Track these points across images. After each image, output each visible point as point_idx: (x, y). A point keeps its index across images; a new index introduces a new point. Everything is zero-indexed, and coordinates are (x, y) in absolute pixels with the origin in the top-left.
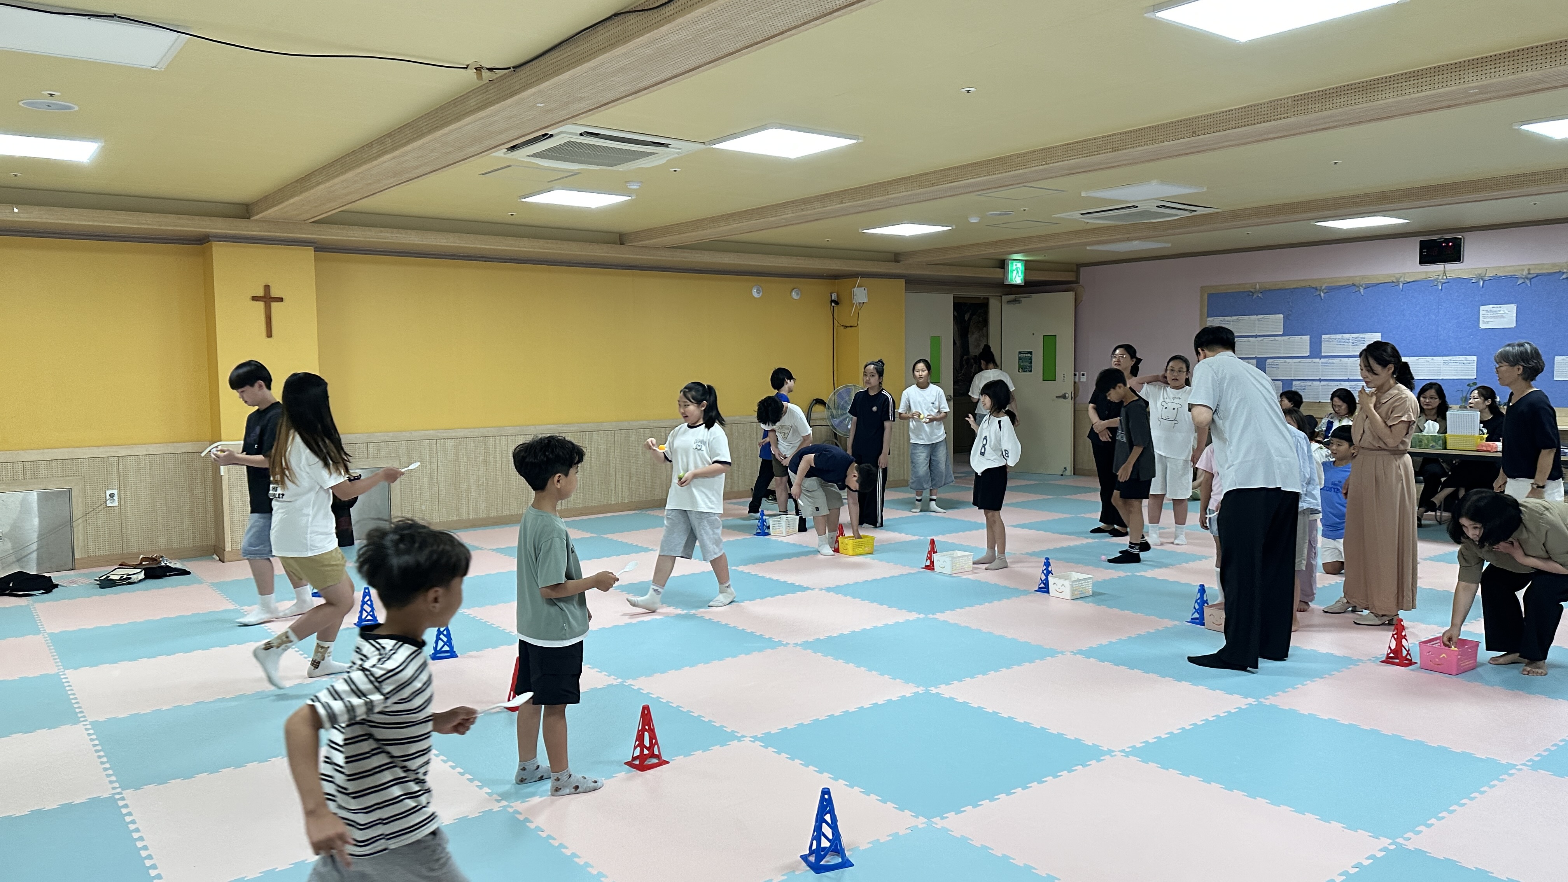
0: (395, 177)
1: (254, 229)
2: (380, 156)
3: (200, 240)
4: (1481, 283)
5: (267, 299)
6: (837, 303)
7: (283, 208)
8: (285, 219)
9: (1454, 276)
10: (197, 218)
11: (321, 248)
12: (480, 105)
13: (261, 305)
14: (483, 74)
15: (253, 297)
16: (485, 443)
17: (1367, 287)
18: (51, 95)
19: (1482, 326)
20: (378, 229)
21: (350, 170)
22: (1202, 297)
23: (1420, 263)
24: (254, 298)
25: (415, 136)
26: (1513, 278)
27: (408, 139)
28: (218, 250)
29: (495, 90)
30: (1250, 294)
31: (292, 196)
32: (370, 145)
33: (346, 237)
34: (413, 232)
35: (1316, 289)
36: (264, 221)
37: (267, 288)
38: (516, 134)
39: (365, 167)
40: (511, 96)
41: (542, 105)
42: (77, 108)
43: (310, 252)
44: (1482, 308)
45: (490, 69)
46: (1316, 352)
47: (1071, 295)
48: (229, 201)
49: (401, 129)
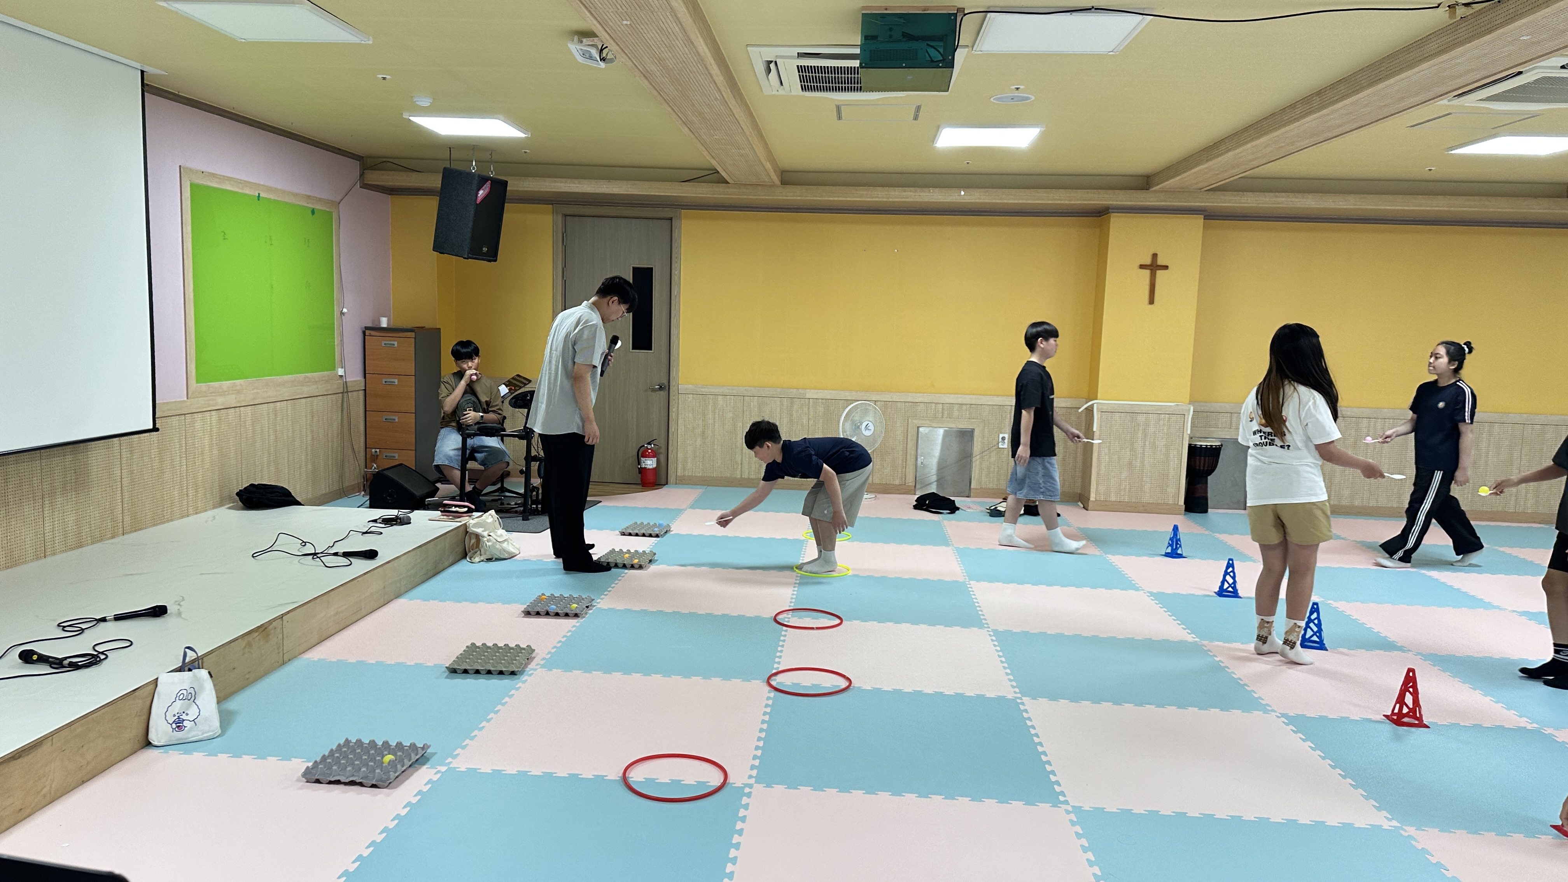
0: (1311, 138)
1: (1151, 200)
2: (1304, 117)
3: (1099, 212)
5: (1154, 267)
7: (1182, 178)
8: (1180, 189)
10: (1103, 191)
11: (1210, 216)
12: (1442, 48)
13: (1147, 273)
14: (1457, 10)
15: (1141, 265)
18: (1017, 89)
20: (1272, 194)
21: (1266, 133)
24: (1142, 267)
25: (1350, 91)
27: (1340, 96)
28: (1116, 222)
29: (1469, 27)
31: (1195, 166)
32: (1293, 106)
33: (1240, 203)
34: (1310, 196)
36: (1162, 192)
37: (1155, 256)
38: (1478, 76)
39: (1283, 130)
40: (1490, 31)
41: (1525, 38)
42: (1033, 98)
43: (1199, 220)
45: (1467, 5)
48: (1131, 174)
49: (1333, 86)
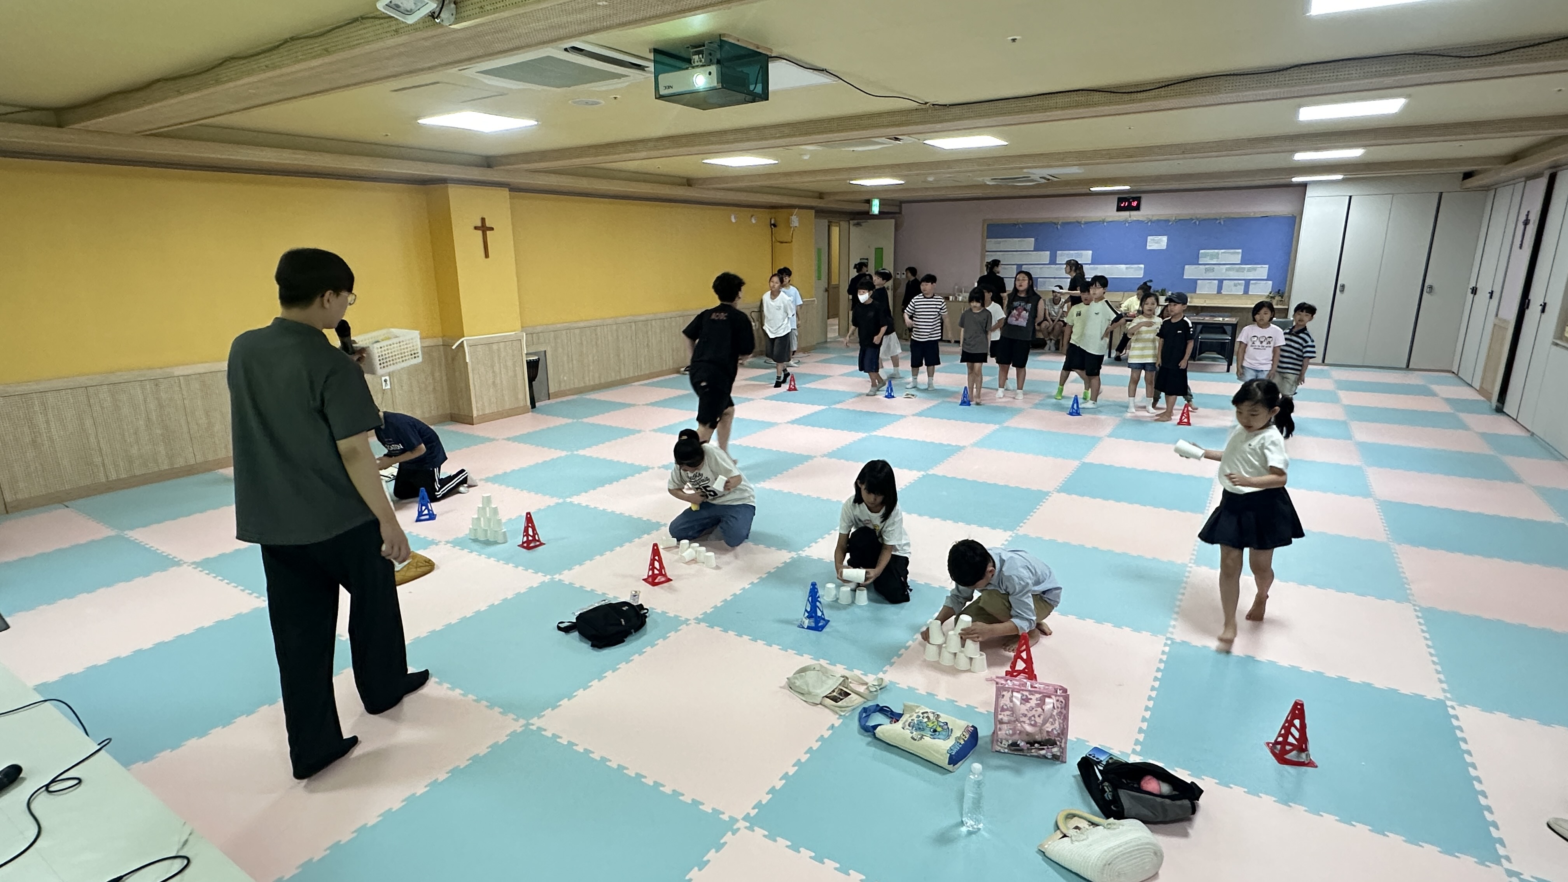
3: (425, 181)
4: (1149, 224)
5: (484, 228)
6: (775, 225)
9: (1135, 219)
11: (514, 189)
13: (480, 233)
16: (595, 330)
17: (1086, 223)
19: (1148, 248)
22: (983, 225)
23: (1118, 210)
24: (476, 228)
26: (1168, 221)
28: (453, 191)
30: (1015, 225)
35: (1055, 224)
36: (506, 171)
37: (483, 220)
43: (506, 192)
44: (1149, 238)
46: (1053, 261)
47: (893, 221)
